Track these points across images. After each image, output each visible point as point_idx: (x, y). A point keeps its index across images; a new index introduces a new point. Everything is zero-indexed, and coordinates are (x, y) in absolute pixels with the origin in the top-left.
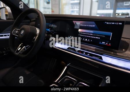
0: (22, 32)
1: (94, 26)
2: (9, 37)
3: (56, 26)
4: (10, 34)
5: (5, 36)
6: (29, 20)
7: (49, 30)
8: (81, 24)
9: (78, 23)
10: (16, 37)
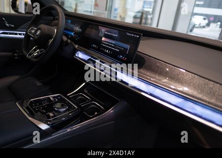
0: (38, 32)
1: (117, 36)
2: (23, 36)
3: (81, 30)
4: (25, 33)
5: (20, 34)
6: (52, 17)
7: (73, 34)
8: (105, 31)
9: (103, 30)
10: (31, 38)
